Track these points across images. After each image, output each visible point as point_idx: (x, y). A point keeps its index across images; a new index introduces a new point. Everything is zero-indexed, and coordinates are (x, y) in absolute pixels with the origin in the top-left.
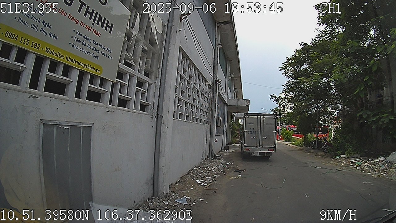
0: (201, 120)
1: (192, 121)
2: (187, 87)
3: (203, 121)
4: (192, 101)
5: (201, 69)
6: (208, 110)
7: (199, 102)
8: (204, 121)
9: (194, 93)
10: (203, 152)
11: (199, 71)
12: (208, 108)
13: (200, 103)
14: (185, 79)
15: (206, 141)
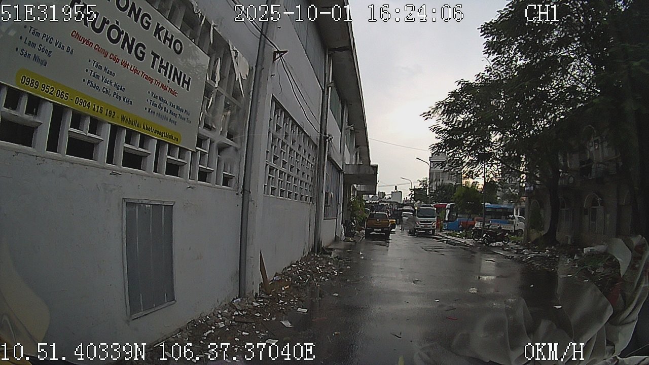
1: (288, 198)
2: (281, 151)
3: (304, 197)
4: (288, 170)
6: (313, 181)
9: (292, 158)
11: (299, 126)
12: (312, 178)
13: (300, 171)
14: (279, 140)
15: (309, 227)
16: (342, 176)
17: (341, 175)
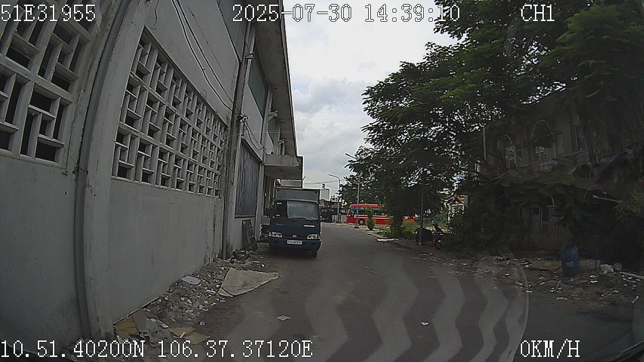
0: (201, 188)
1: (178, 187)
2: (165, 122)
3: (206, 190)
4: (178, 150)
5: (204, 91)
6: (220, 169)
7: (195, 154)
8: (209, 189)
9: (184, 134)
10: (208, 248)
11: (198, 94)
12: (219, 166)
13: (198, 155)
14: (161, 105)
15: (214, 227)
16: (262, 169)
17: (261, 167)
